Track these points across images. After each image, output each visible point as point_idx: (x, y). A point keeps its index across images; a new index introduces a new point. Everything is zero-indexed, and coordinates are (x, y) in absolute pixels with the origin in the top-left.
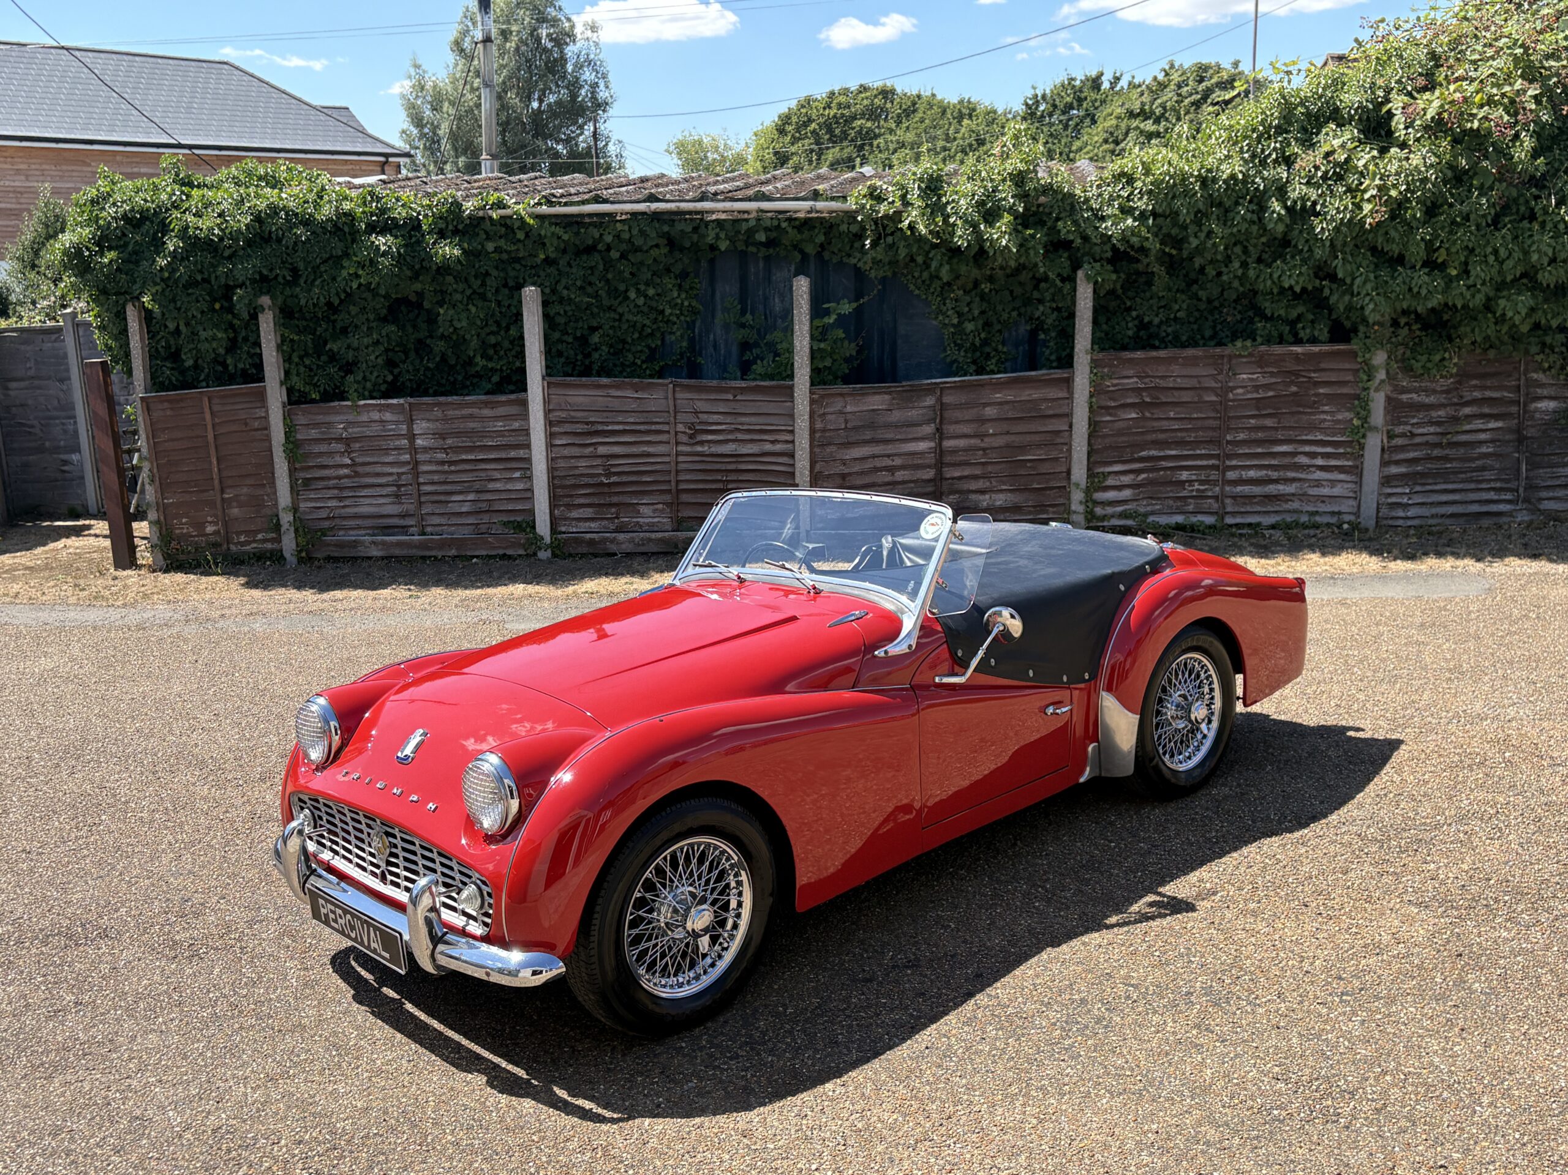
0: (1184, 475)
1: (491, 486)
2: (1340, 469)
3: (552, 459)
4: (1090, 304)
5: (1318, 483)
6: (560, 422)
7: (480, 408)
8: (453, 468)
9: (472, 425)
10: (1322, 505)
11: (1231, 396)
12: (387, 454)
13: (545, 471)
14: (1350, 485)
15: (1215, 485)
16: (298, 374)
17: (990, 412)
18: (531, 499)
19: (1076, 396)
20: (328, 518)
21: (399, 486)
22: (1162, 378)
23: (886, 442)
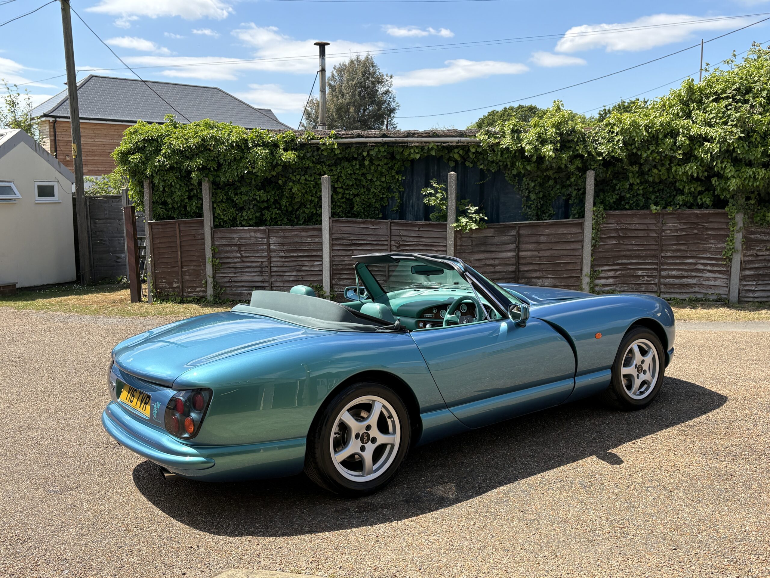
0: (640, 273)
1: (304, 268)
2: (720, 272)
3: (333, 256)
4: (593, 187)
5: (708, 279)
6: (337, 239)
7: (300, 232)
8: (287, 260)
10: (711, 290)
11: (664, 234)
12: (257, 253)
13: (328, 262)
14: (724, 280)
15: (655, 278)
17: (543, 239)
18: (322, 275)
19: (585, 232)
20: (229, 282)
21: (262, 268)
22: (629, 224)
23: (491, 252)
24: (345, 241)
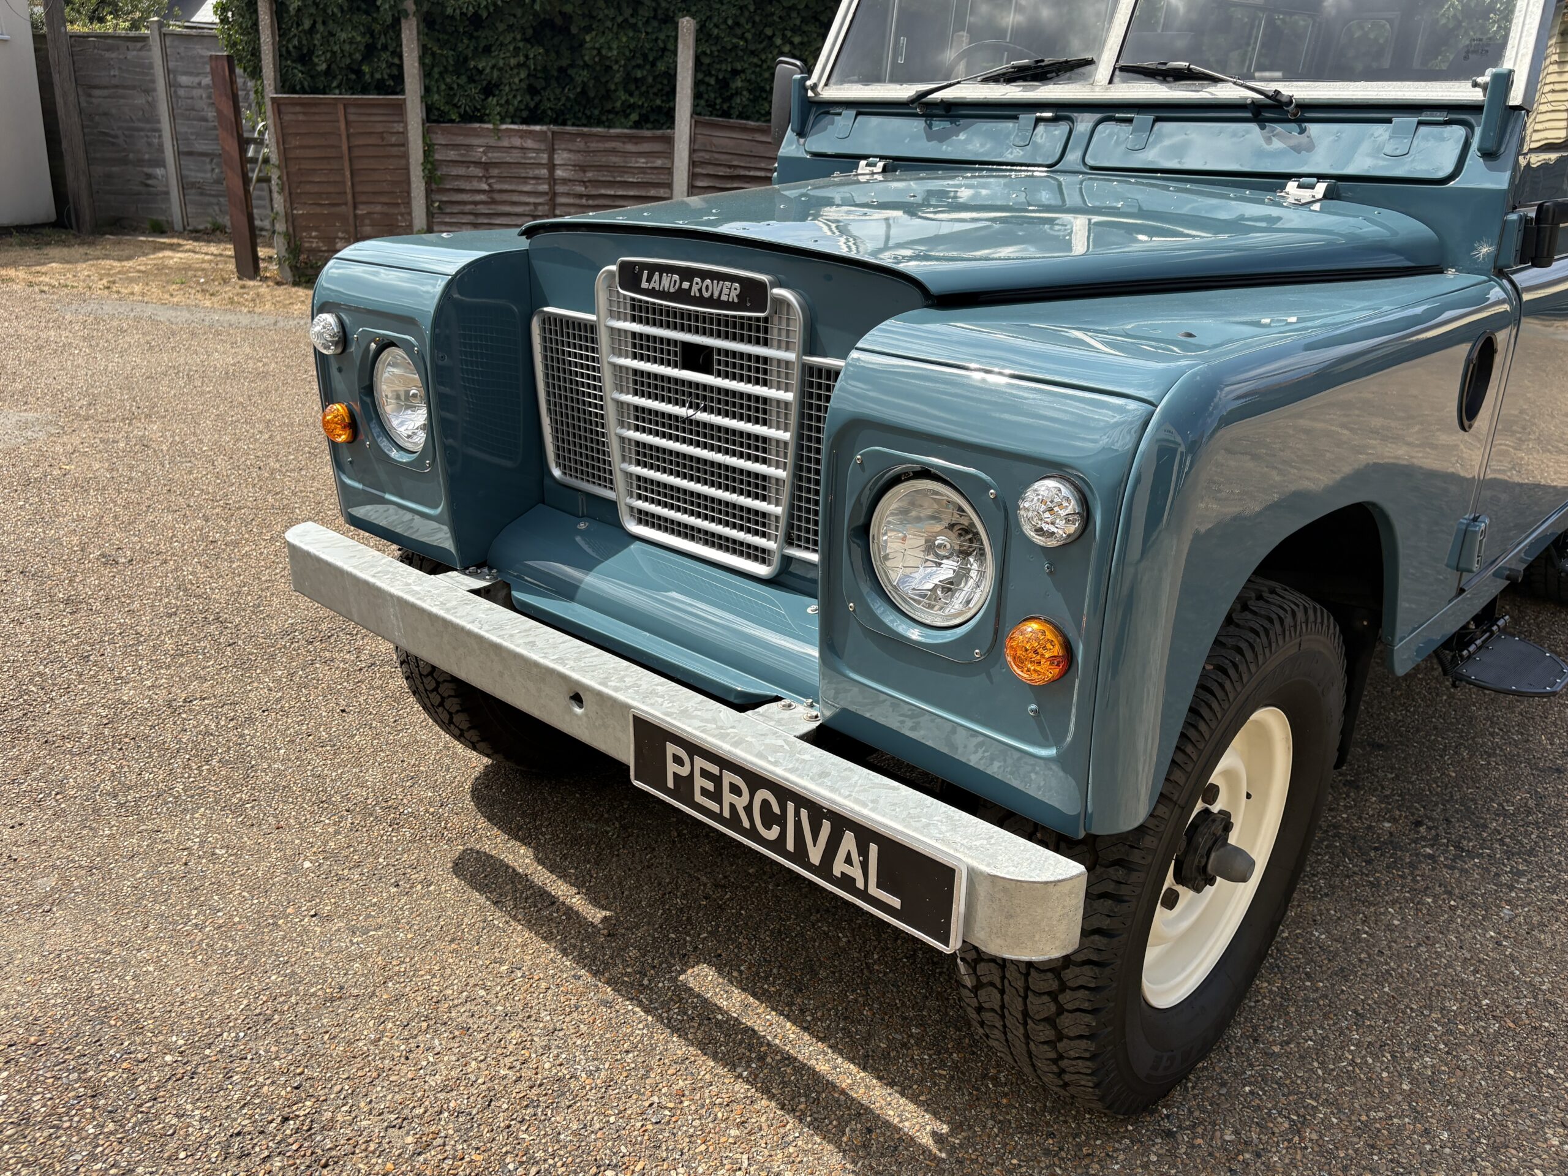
6: (703, 163)
7: (624, 143)
8: (591, 202)
9: (614, 159)
12: (526, 183)
16: (438, 92)
24: (721, 168)
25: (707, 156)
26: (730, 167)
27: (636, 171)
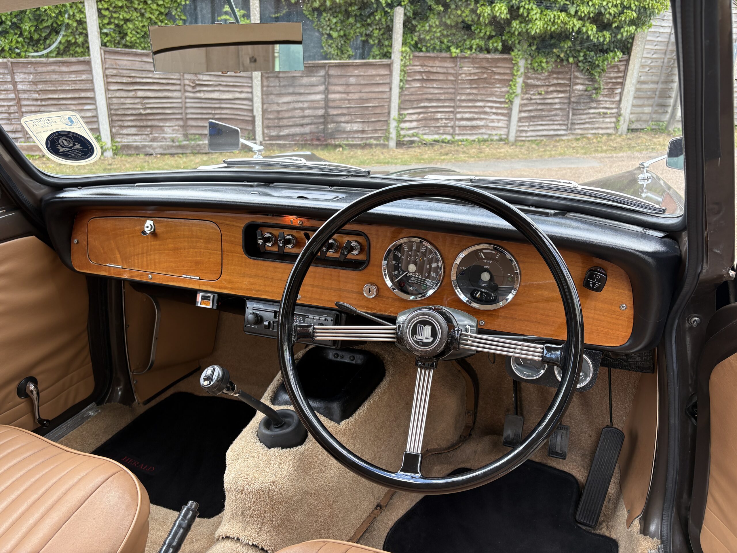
0: (439, 116)
2: (502, 114)
3: (109, 98)
4: (401, 26)
6: (112, 76)
7: (59, 66)
9: (54, 76)
10: (494, 131)
11: (460, 78)
13: (105, 105)
14: (505, 122)
15: (452, 121)
17: (352, 80)
18: (97, 122)
19: (394, 74)
21: (9, 114)
22: (432, 67)
23: (300, 94)
24: (124, 78)
25: (115, 72)
26: (130, 77)
27: (70, 83)
